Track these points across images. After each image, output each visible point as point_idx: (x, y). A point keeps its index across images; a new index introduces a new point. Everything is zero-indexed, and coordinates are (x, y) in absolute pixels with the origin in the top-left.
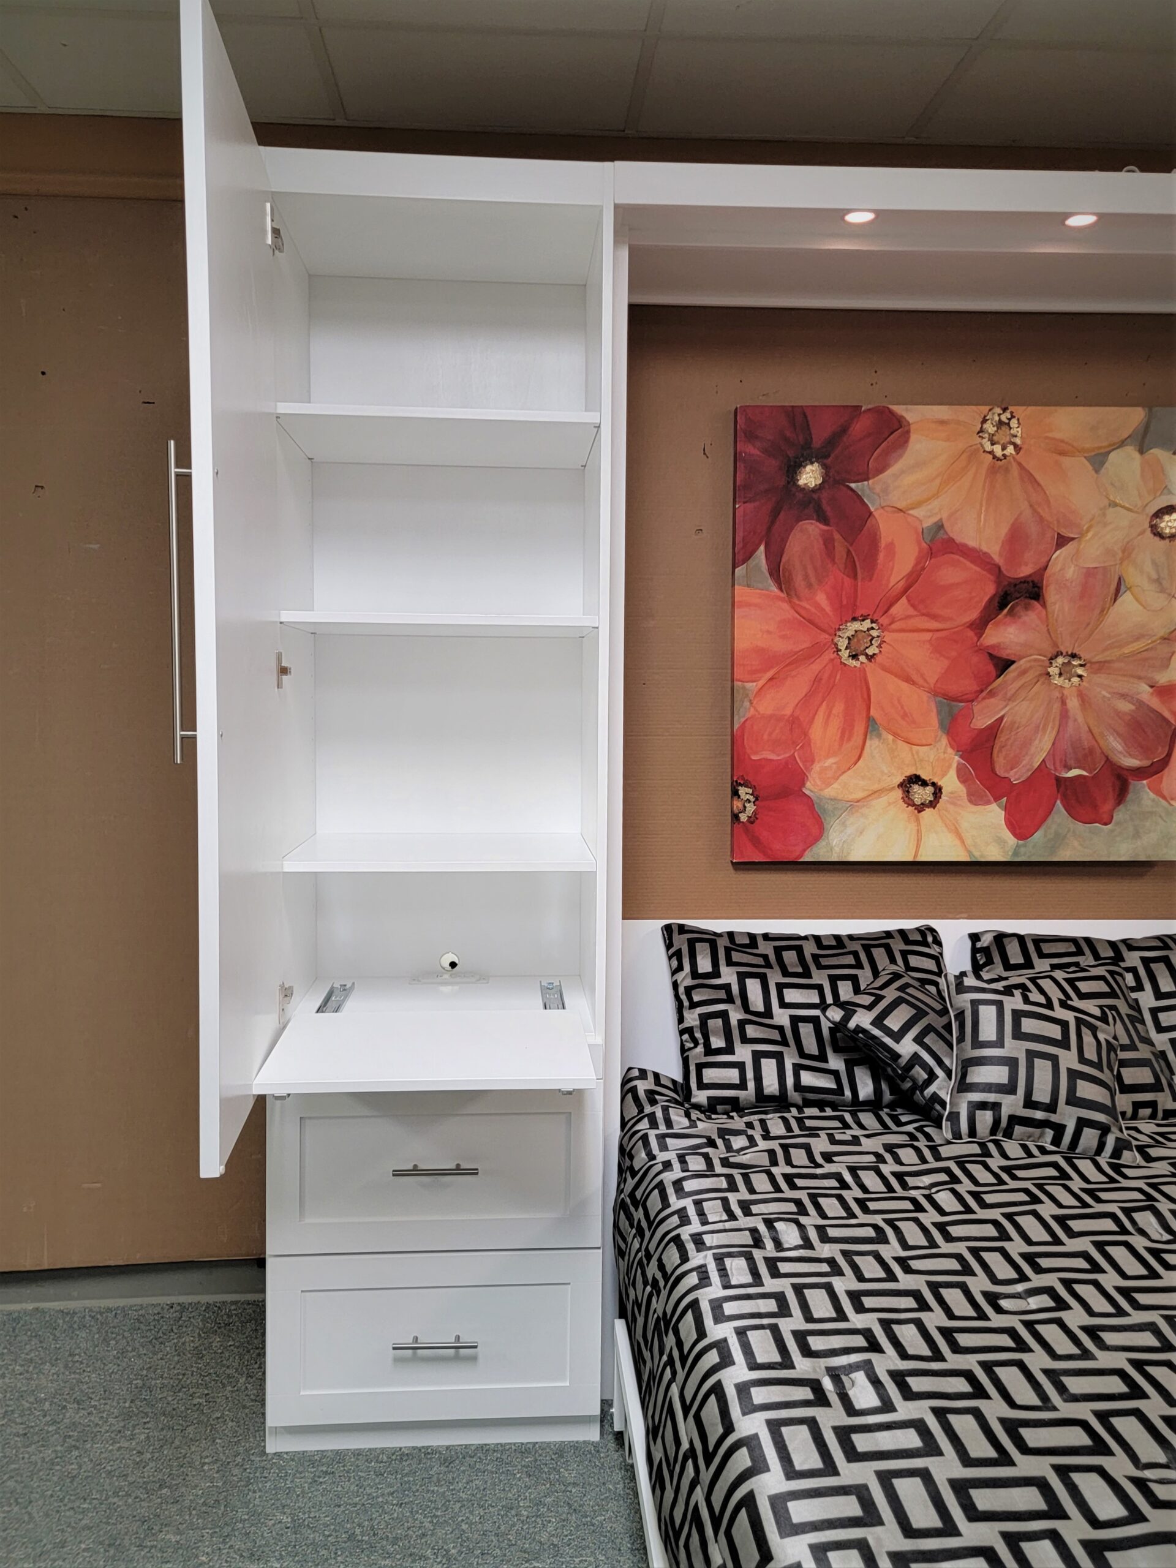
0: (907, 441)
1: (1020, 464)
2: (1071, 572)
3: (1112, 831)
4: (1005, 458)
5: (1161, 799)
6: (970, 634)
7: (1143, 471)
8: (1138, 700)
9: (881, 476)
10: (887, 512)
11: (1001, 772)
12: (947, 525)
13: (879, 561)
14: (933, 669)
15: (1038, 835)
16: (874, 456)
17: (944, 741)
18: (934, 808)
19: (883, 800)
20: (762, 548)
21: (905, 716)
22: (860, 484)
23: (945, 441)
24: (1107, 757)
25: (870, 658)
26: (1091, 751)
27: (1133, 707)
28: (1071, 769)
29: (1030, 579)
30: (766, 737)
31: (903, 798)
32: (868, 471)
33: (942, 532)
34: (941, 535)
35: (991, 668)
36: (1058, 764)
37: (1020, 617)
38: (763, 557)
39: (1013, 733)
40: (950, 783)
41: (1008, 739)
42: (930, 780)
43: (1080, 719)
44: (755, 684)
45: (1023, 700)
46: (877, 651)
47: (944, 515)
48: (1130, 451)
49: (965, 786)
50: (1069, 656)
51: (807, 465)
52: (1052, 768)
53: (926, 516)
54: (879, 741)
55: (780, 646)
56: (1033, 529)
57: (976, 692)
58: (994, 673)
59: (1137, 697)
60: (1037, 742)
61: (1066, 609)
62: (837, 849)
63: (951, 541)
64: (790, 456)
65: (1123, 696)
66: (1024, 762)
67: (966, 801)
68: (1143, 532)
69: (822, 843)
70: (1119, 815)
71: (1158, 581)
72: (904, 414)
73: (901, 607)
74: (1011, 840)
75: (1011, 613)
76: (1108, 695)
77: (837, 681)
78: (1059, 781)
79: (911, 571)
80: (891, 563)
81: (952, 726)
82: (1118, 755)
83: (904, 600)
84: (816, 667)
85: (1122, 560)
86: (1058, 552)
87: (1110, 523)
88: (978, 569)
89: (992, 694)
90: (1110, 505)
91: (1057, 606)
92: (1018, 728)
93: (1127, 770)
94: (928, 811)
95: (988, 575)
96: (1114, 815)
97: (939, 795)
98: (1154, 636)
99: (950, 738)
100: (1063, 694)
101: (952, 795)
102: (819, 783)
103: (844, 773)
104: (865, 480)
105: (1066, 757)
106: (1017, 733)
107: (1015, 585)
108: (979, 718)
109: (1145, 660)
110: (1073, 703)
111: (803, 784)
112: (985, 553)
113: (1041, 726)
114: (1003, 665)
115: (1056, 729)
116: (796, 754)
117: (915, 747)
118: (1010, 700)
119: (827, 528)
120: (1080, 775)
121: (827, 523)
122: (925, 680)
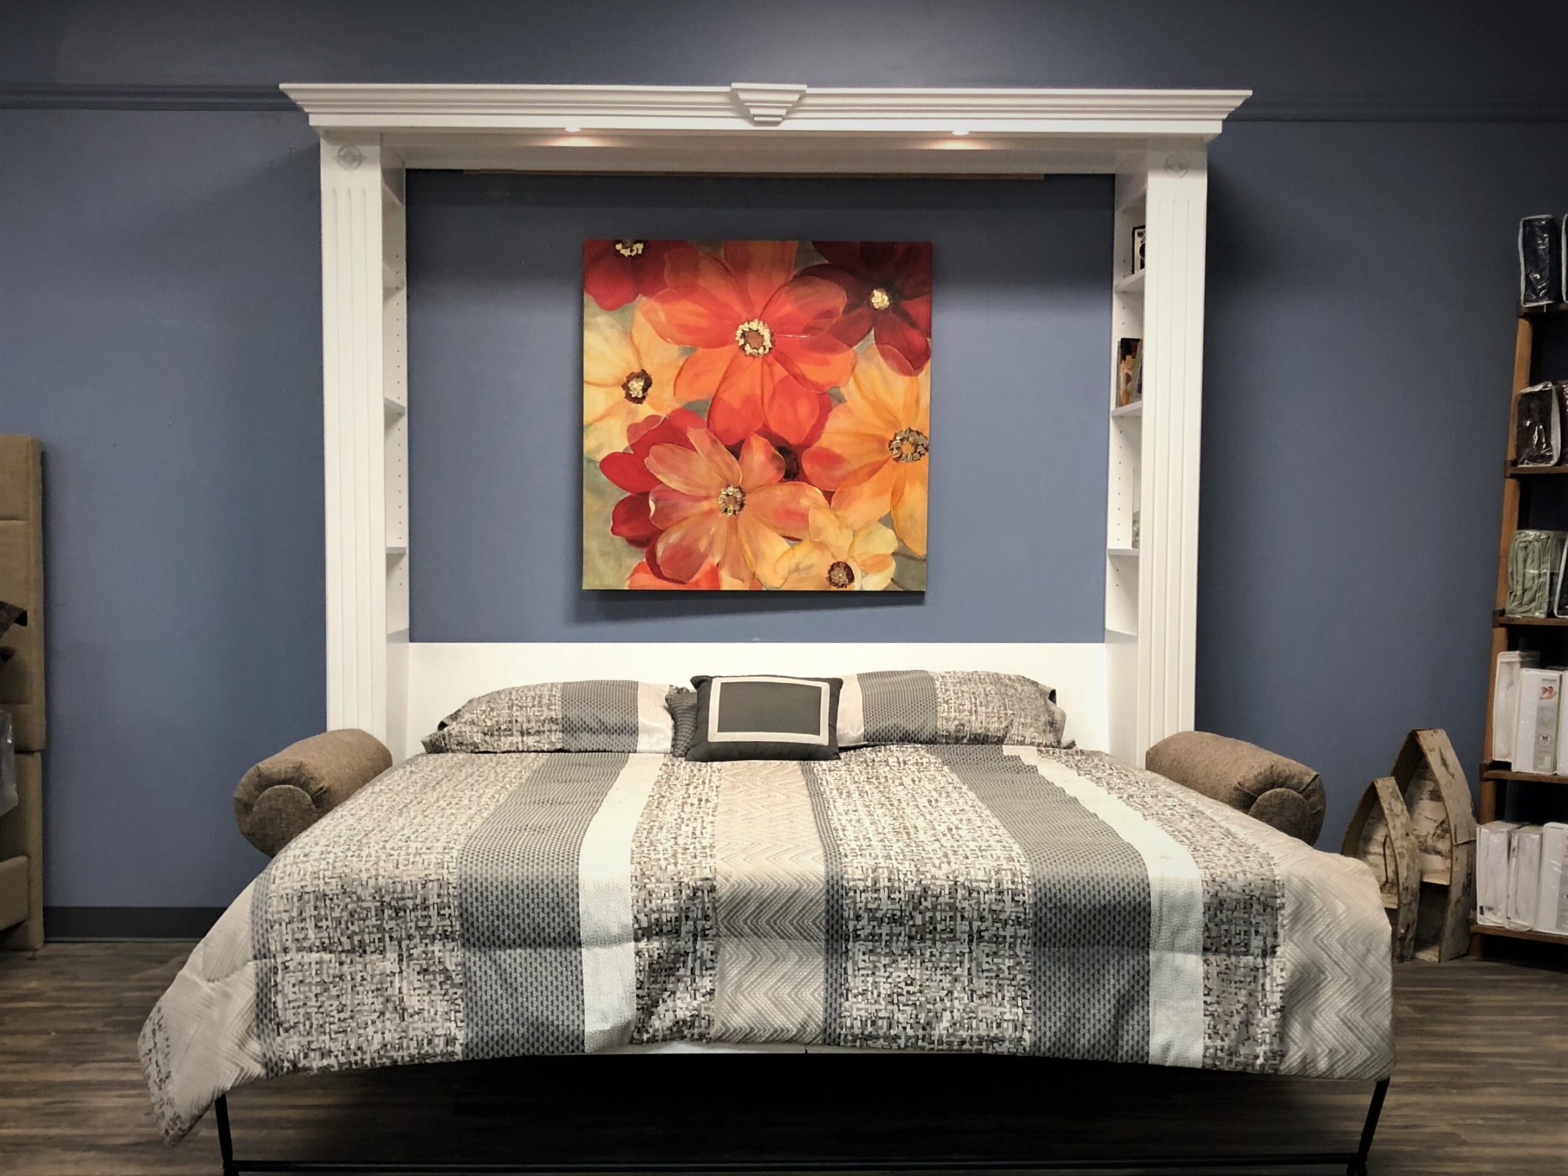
0: (905, 374)
1: (886, 461)
2: (805, 502)
3: (607, 535)
4: (891, 450)
5: (631, 572)
6: (759, 426)
7: (880, 555)
8: (707, 555)
9: (879, 356)
10: (852, 359)
11: (654, 449)
12: (842, 406)
13: (817, 353)
14: (732, 398)
15: (603, 478)
16: (893, 348)
17: (677, 406)
18: (626, 397)
19: (632, 358)
20: (826, 262)
21: (697, 376)
22: (873, 337)
23: (903, 403)
24: (663, 532)
25: (743, 347)
26: (669, 519)
27: (702, 551)
28: (655, 503)
29: (800, 470)
31: (633, 372)
32: (883, 344)
33: (836, 402)
34: (834, 402)
35: (733, 441)
36: (659, 493)
37: (772, 463)
38: (820, 263)
39: (682, 459)
40: (645, 410)
41: (678, 455)
42: (648, 395)
43: (694, 511)
44: (723, 257)
45: (708, 466)
46: (748, 353)
47: (848, 404)
48: (895, 546)
49: (642, 422)
50: (742, 502)
51: (888, 296)
52: (656, 489)
53: (849, 390)
54: (678, 354)
56: (837, 473)
57: (715, 430)
58: (729, 444)
59: (710, 554)
60: (676, 478)
61: (778, 499)
62: (593, 321)
63: (830, 409)
64: (895, 284)
65: (711, 543)
66: (660, 468)
67: (631, 423)
68: (833, 556)
69: (598, 309)
70: (619, 541)
71: (797, 569)
72: (924, 372)
73: (780, 371)
74: (600, 457)
75: (775, 457)
76: (711, 533)
77: (725, 321)
78: (647, 494)
79: (807, 378)
80: (814, 363)
81: (687, 412)
82: (666, 540)
83: (786, 373)
84: (736, 306)
85: (812, 542)
86: (820, 492)
87: (841, 532)
88: (808, 430)
89: (714, 442)
90: (854, 531)
91: (780, 492)
92: (687, 463)
93: (654, 547)
94: (623, 393)
95: (803, 439)
96: (619, 537)
97: (636, 401)
98: (757, 567)
99: (679, 411)
100: (713, 497)
101: (635, 411)
102: (646, 307)
103: (652, 325)
104: (876, 341)
105: (665, 500)
106: (684, 462)
107: (796, 460)
108: (695, 432)
109: (738, 561)
110: (705, 505)
111: (645, 295)
112: (819, 437)
113: (688, 481)
114: (736, 451)
115: (686, 492)
116: (668, 289)
117: (673, 382)
118: (709, 456)
119: (841, 311)
120: (650, 510)
121: (844, 312)
122: (725, 391)
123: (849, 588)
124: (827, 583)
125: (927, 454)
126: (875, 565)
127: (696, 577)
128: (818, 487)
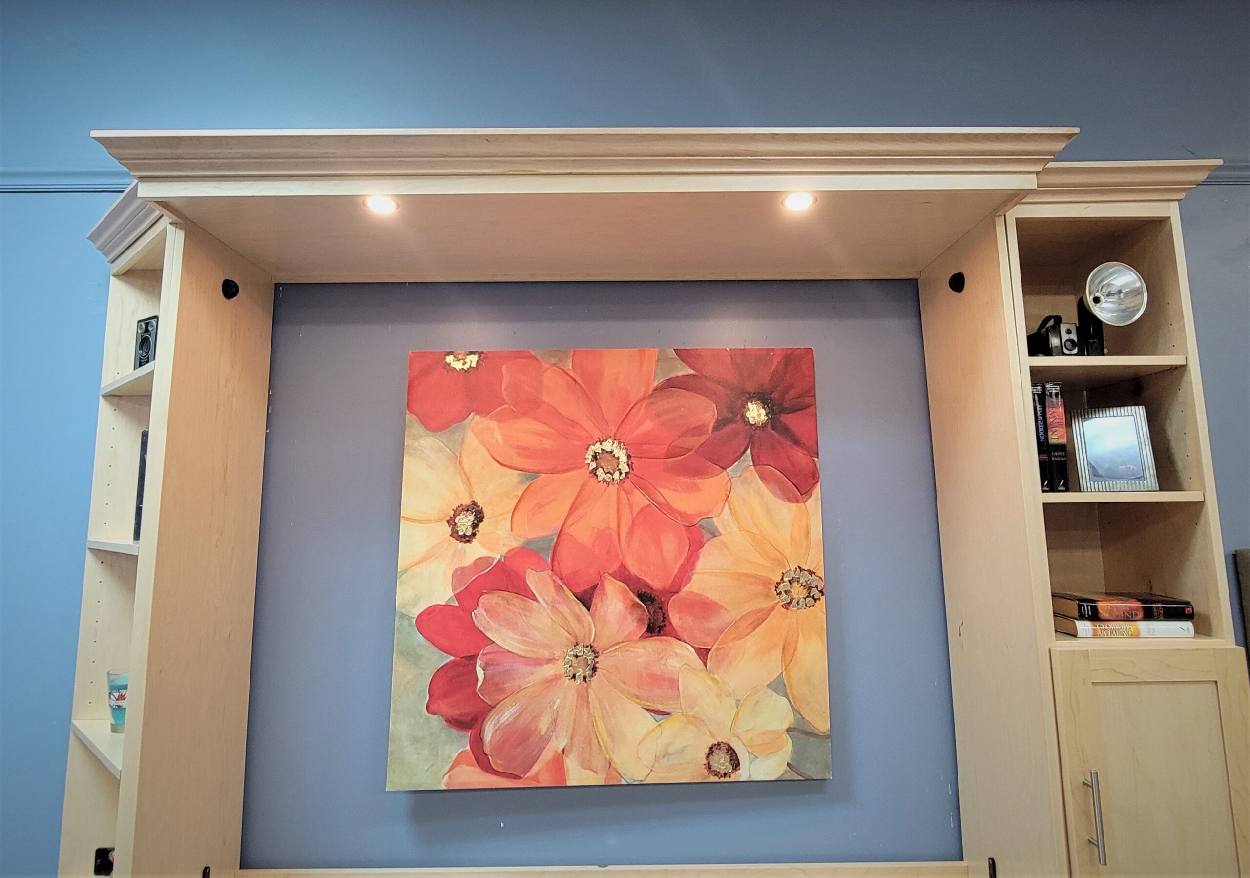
0: (790, 500)
1: (773, 608)
2: (673, 664)
3: (420, 714)
4: (778, 594)
5: (450, 764)
6: (615, 567)
7: (770, 732)
8: (551, 737)
9: (759, 480)
10: (726, 483)
11: (483, 600)
12: (716, 540)
13: (682, 478)
14: (582, 531)
15: (419, 638)
16: (773, 469)
17: (515, 544)
18: (451, 535)
19: (461, 487)
20: (692, 371)
21: (540, 506)
22: (750, 458)
23: (791, 537)
24: (494, 707)
25: (594, 472)
26: (500, 690)
27: (543, 733)
28: (484, 670)
29: (666, 622)
30: (523, 378)
31: (462, 505)
32: (762, 465)
33: (710, 536)
34: (707, 535)
35: (583, 587)
36: (488, 657)
37: (630, 613)
38: (684, 373)
39: (520, 611)
40: (475, 551)
41: (514, 605)
42: (478, 531)
43: (533, 678)
44: (571, 368)
45: (552, 619)
46: (600, 479)
47: (724, 538)
48: (789, 720)
49: (470, 566)
50: (594, 665)
51: (765, 409)
52: (485, 652)
53: (723, 521)
54: (517, 482)
55: (605, 389)
56: (713, 624)
57: (561, 575)
58: (578, 591)
59: (554, 736)
60: (511, 635)
61: (639, 660)
62: (416, 444)
63: (701, 545)
64: (772, 395)
65: (554, 722)
66: (491, 623)
67: (457, 567)
69: (422, 430)
70: (437, 722)
71: (666, 754)
72: (813, 497)
73: (640, 499)
74: (416, 612)
75: (635, 605)
76: (555, 707)
77: (573, 442)
78: (473, 658)
79: (672, 507)
80: (680, 489)
81: (528, 552)
82: (496, 718)
83: (647, 502)
84: (586, 423)
85: (686, 715)
86: (692, 650)
87: (721, 702)
88: (676, 571)
89: (559, 589)
90: (737, 700)
91: (642, 651)
92: (526, 616)
93: (481, 729)
94: (448, 530)
95: (670, 582)
96: (437, 716)
97: (464, 540)
98: (613, 752)
99: (516, 550)
100: (558, 660)
101: (462, 553)
102: (479, 427)
103: (488, 450)
104: (754, 462)
105: (498, 664)
106: (521, 615)
107: (661, 608)
108: (536, 577)
109: (590, 744)
110: (548, 671)
111: (478, 413)
112: (690, 578)
113: (526, 639)
114: (586, 600)
115: (523, 654)
116: (506, 406)
117: (510, 516)
118: (553, 607)
119: (711, 429)
120: (477, 679)
121: (715, 429)
122: (573, 525)
123: (734, 778)
124: (706, 771)
125: (823, 598)
126: (768, 746)
127: (535, 768)
128: (690, 643)
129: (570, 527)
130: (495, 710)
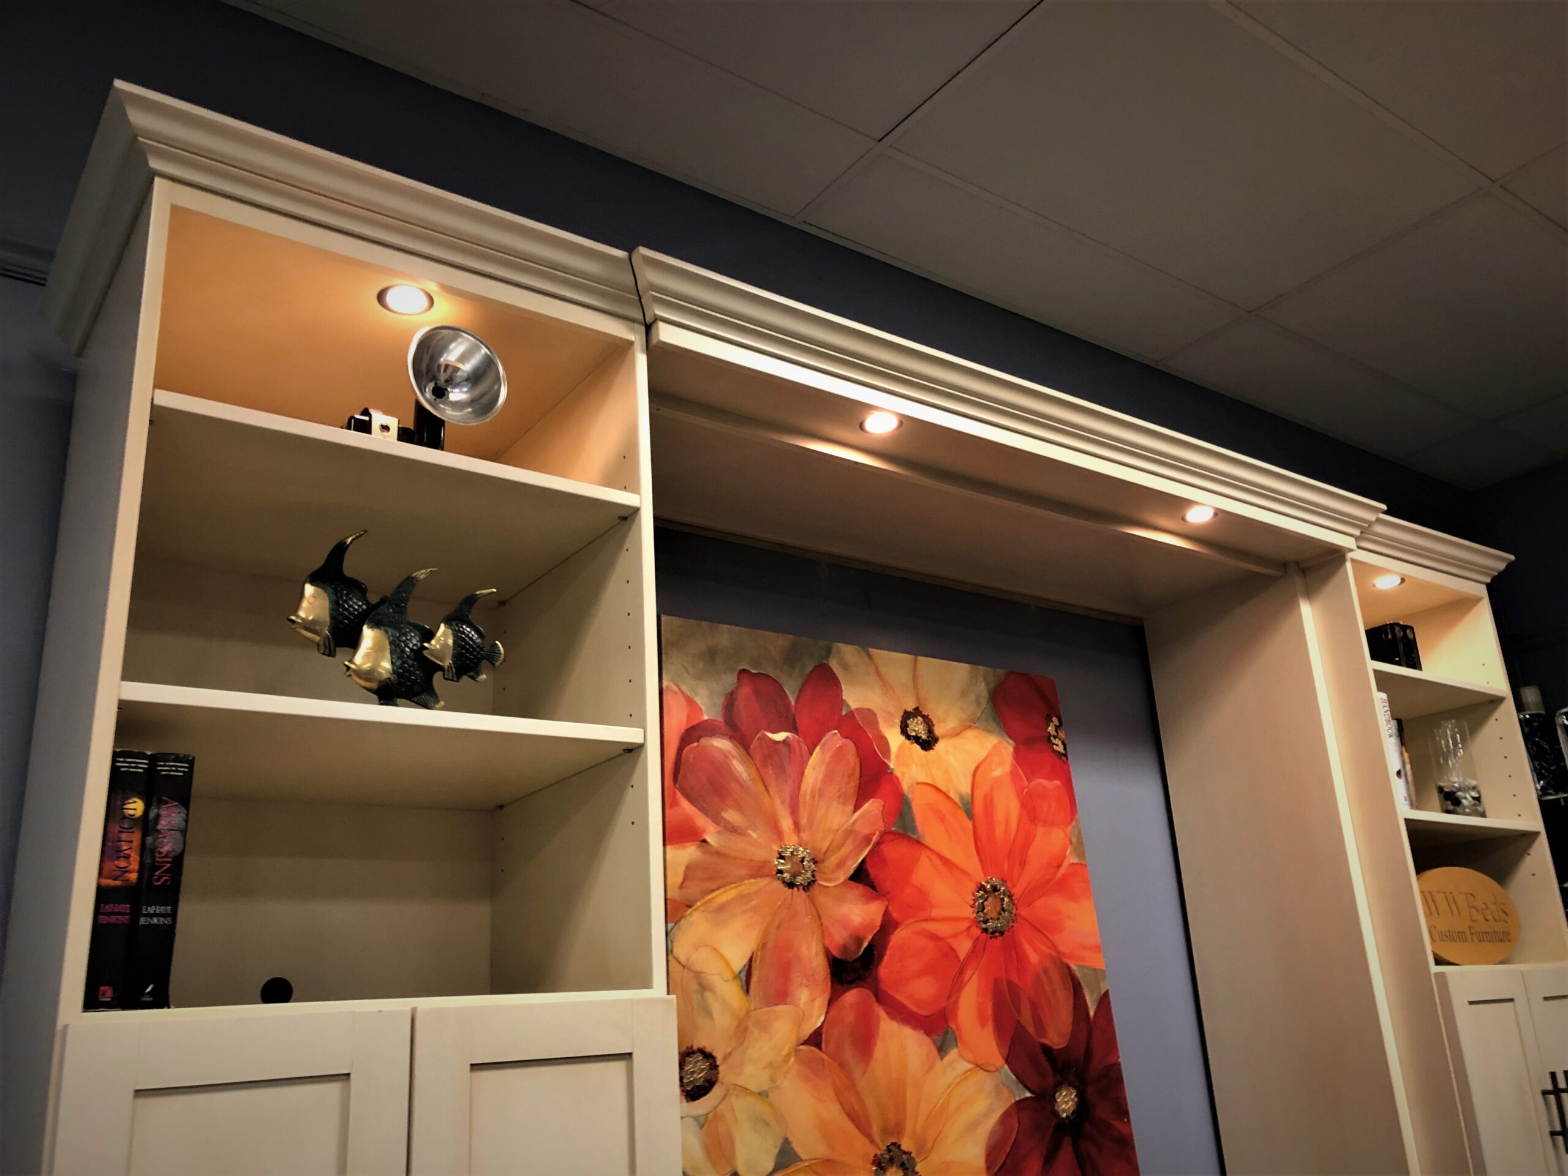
0: (988, 1156)
1: (872, 1141)
2: (803, 996)
3: (738, 662)
4: (888, 1147)
5: (689, 695)
6: (895, 915)
7: (733, 1148)
8: (719, 824)
9: (1005, 1109)
10: (993, 1065)
11: (850, 745)
12: (935, 1052)
13: (991, 1003)
14: (925, 872)
15: (809, 667)
16: (1016, 1131)
17: (905, 785)
18: (905, 710)
19: (947, 727)
20: (1092, 1014)
21: (942, 819)
22: (1022, 1097)
23: (952, 1162)
24: (747, 752)
25: (981, 887)
26: (764, 762)
27: (724, 815)
28: (783, 741)
29: (844, 987)
30: (1053, 804)
31: (933, 725)
32: (1017, 1114)
33: (939, 1043)
34: (938, 1040)
35: (873, 872)
36: (798, 748)
37: (851, 936)
38: (1089, 1003)
39: (843, 790)
40: (895, 739)
41: (848, 784)
42: (912, 743)
43: (777, 803)
44: (1070, 860)
45: (837, 830)
47: (939, 1065)
49: (881, 733)
50: (795, 885)
51: (1072, 1115)
52: (802, 744)
53: (955, 1063)
54: (961, 792)
55: (1057, 902)
56: (848, 1054)
57: (882, 844)
58: (868, 866)
59: (720, 828)
60: (819, 778)
61: (804, 949)
62: (980, 678)
63: (928, 1033)
64: (1086, 1122)
65: (733, 830)
66: (829, 754)
67: (877, 714)
68: (727, 1056)
69: (991, 685)
70: (730, 681)
71: (703, 987)
73: (964, 947)
74: (833, 665)
75: (859, 940)
76: (750, 832)
77: (1007, 861)
78: (794, 729)
79: (961, 991)
80: (980, 1001)
81: (899, 800)
82: (737, 755)
83: (962, 956)
84: (1025, 878)
85: (748, 1014)
86: (819, 1024)
87: (764, 1068)
88: (898, 997)
89: (867, 839)
90: (767, 1093)
91: (814, 951)
92: (838, 796)
93: (725, 735)
94: (910, 709)
95: (887, 990)
96: (736, 681)
97: (903, 726)
98: (703, 911)
99: (900, 788)
100: (798, 836)
101: (891, 722)
102: (1003, 751)
103: (985, 759)
104: (1018, 1102)
105: (790, 758)
106: (839, 791)
107: (859, 978)
108: (876, 811)
109: (712, 878)
110: (786, 824)
111: (1016, 750)
112: (892, 1017)
113: (817, 797)
114: (860, 876)
115: (802, 793)
116: (1026, 783)
117: (930, 782)
118: (849, 832)
119: (1044, 1041)
120: (774, 732)
121: (1044, 1046)
122: (930, 860)
126: (716, 1144)
127: (685, 804)
128: (826, 1022)
129: (928, 856)
130: (745, 752)
